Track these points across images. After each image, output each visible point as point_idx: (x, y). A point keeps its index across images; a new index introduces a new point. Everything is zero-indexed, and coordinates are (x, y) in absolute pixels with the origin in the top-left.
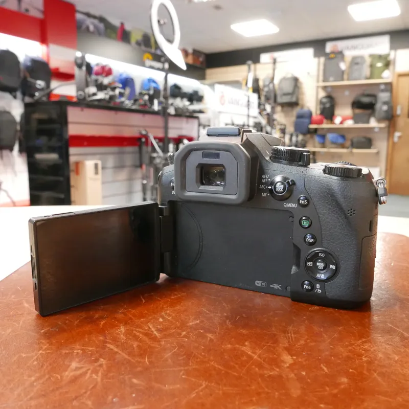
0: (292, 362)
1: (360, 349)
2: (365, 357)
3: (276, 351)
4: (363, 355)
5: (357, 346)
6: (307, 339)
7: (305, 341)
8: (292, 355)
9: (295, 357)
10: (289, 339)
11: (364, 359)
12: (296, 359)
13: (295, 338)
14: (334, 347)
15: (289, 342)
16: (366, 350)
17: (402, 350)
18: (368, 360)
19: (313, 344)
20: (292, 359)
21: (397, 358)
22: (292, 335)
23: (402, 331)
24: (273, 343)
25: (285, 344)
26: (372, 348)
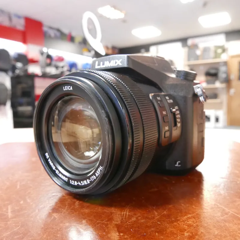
0: (118, 239)
1: (184, 225)
2: (187, 232)
3: (108, 228)
4: (186, 230)
5: (182, 222)
6: (139, 216)
7: (137, 218)
8: (119, 232)
9: (122, 234)
10: (123, 217)
11: (185, 234)
12: (123, 236)
13: (129, 215)
14: (161, 223)
15: (122, 219)
16: (190, 226)
17: (222, 225)
18: (189, 235)
19: (143, 221)
20: (119, 235)
21: (216, 233)
22: (127, 213)
23: (223, 207)
24: (107, 221)
25: (117, 221)
26: (195, 223)
